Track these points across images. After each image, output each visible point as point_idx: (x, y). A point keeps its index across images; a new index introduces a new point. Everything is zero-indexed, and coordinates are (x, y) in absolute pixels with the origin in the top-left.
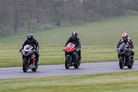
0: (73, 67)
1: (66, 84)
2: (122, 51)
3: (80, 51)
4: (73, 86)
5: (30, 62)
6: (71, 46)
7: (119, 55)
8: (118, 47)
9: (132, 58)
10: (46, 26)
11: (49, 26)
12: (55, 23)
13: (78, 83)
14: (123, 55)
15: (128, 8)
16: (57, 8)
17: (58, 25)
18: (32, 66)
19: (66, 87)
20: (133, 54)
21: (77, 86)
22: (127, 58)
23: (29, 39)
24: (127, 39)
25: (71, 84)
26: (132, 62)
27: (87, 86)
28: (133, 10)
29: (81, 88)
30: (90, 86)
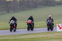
0: (31, 30)
1: (12, 38)
2: (49, 23)
3: (33, 23)
4: (15, 39)
5: (13, 27)
6: (30, 21)
7: (47, 25)
8: (47, 21)
9: (53, 26)
10: (3, 13)
11: (4, 13)
12: (7, 11)
13: (17, 38)
14: (49, 25)
15: (39, 5)
16: (7, 5)
17: (8, 12)
18: (14, 29)
19: (12, 40)
20: (53, 24)
21: (17, 39)
22: (51, 26)
23: (12, 18)
24: (51, 18)
25: (14, 38)
26: (53, 28)
27: (21, 39)
28: (42, 5)
29: (19, 40)
30: (23, 39)
